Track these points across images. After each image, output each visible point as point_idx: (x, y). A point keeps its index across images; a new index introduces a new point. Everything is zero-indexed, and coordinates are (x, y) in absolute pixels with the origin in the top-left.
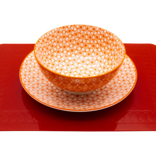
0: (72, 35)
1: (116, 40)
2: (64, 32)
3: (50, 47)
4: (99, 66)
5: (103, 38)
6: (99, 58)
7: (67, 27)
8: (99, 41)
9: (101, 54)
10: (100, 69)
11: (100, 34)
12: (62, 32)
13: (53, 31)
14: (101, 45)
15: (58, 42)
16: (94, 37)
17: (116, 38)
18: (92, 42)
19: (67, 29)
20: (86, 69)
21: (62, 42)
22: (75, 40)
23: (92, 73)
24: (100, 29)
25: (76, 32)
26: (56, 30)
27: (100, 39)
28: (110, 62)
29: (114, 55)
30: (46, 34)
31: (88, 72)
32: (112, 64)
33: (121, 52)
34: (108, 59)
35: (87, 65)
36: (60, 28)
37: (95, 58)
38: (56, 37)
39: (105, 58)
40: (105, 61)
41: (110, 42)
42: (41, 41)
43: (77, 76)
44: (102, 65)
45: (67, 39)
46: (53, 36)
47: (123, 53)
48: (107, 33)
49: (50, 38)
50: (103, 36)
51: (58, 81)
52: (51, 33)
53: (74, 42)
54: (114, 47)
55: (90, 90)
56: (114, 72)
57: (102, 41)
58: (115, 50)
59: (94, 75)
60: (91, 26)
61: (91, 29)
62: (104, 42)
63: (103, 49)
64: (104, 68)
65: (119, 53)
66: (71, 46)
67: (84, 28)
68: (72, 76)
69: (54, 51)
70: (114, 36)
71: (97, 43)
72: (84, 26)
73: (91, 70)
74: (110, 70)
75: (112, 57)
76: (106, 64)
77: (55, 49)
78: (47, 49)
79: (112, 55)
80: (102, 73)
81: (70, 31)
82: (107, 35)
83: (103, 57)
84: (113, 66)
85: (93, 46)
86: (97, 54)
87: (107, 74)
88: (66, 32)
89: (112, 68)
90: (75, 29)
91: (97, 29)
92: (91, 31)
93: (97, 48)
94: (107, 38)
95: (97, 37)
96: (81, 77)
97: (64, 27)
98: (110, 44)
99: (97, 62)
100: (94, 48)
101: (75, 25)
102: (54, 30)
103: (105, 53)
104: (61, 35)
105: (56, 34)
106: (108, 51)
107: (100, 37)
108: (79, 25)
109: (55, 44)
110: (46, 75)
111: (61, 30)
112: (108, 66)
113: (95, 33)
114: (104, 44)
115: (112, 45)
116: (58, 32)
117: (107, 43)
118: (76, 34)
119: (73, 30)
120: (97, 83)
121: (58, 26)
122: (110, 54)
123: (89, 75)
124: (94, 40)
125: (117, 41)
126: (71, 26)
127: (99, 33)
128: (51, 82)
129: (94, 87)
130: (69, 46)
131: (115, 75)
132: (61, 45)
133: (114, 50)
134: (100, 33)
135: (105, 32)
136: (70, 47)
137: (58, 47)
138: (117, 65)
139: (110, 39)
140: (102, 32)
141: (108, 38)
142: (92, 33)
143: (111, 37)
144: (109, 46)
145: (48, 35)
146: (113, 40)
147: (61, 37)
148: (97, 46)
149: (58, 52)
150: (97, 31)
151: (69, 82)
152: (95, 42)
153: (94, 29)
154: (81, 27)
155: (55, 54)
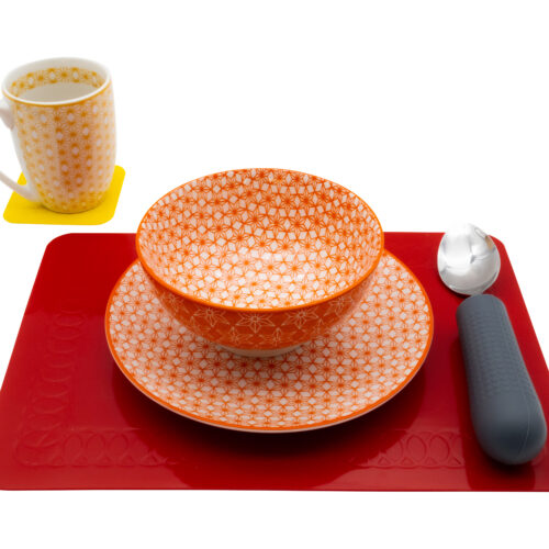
0: (240, 197)
1: (356, 208)
2: (217, 189)
3: (179, 231)
4: (312, 277)
5: (321, 202)
6: (313, 256)
7: (225, 175)
8: (312, 211)
9: (319, 244)
10: (316, 285)
11: (315, 192)
12: (211, 189)
13: (188, 188)
14: (317, 222)
15: (202, 216)
16: (297, 201)
17: (356, 202)
18: (292, 213)
19: (224, 182)
20: (279, 287)
21: (212, 216)
22: (246, 209)
23: (296, 296)
24: (314, 178)
25: (250, 189)
26: (194, 185)
27: (315, 206)
28: (343, 266)
29: (354, 247)
30: (169, 194)
31: (284, 296)
32: (347, 273)
33: (373, 239)
34: (338, 259)
35: (282, 275)
36: (207, 177)
37: (302, 258)
38: (196, 202)
39: (329, 256)
40: (329, 263)
41: (342, 211)
42: (155, 215)
43: (254, 307)
44: (323, 274)
45: (226, 208)
46: (187, 201)
47: (376, 240)
48: (332, 188)
49: (180, 205)
50: (323, 197)
51: (201, 322)
52: (181, 193)
53: (245, 216)
54: (352, 227)
55: (291, 344)
56: (354, 293)
57: (320, 209)
58: (356, 234)
59: (301, 303)
60: (289, 172)
61: (289, 179)
62: (325, 212)
63: (323, 232)
64: (327, 282)
65: (367, 242)
66: (237, 225)
67: (271, 178)
68: (241, 305)
69: (192, 242)
70: (351, 195)
71: (307, 217)
72: (271, 171)
73: (292, 288)
74: (343, 286)
75: (347, 253)
76: (334, 271)
77: (194, 235)
78: (172, 234)
79: (347, 247)
80: (321, 296)
81: (232, 186)
82: (332, 194)
83: (324, 254)
84: (351, 278)
85: (297, 225)
86: (308, 246)
87: (336, 298)
88: (223, 188)
89: (347, 283)
90: (247, 181)
91: (306, 179)
92: (288, 186)
93: (308, 231)
94: (332, 201)
95: (306, 201)
96: (266, 307)
97: (215, 176)
98: (342, 218)
99: (307, 267)
100: (297, 231)
101: (245, 171)
102: (190, 184)
103: (328, 242)
104: (209, 196)
105: (194, 195)
106: (337, 238)
107: (315, 199)
108: (257, 170)
109: (193, 222)
110: (168, 305)
111: (209, 183)
112: (338, 277)
113: (301, 190)
114: (326, 219)
115: (347, 219)
116: (202, 189)
117: (334, 216)
118: (249, 194)
119: (241, 184)
120: (311, 324)
121: (201, 175)
122: (342, 246)
123: (288, 303)
124: (297, 209)
125: (361, 208)
126: (236, 172)
127: (310, 189)
128: (184, 324)
129: (300, 333)
130: (231, 227)
131: (356, 300)
132: (210, 223)
133: (352, 234)
134: (314, 188)
135: (327, 185)
136: (233, 229)
137: (202, 229)
138: (362, 273)
139: (341, 205)
140: (319, 187)
141: (336, 203)
142: (293, 190)
143: (344, 199)
144: (339, 224)
145: (174, 197)
146: (349, 207)
147: (208, 203)
148: (308, 224)
149: (203, 242)
150: (305, 185)
151: (233, 324)
152: (302, 212)
153: (297, 178)
154: (262, 174)
155: (194, 248)
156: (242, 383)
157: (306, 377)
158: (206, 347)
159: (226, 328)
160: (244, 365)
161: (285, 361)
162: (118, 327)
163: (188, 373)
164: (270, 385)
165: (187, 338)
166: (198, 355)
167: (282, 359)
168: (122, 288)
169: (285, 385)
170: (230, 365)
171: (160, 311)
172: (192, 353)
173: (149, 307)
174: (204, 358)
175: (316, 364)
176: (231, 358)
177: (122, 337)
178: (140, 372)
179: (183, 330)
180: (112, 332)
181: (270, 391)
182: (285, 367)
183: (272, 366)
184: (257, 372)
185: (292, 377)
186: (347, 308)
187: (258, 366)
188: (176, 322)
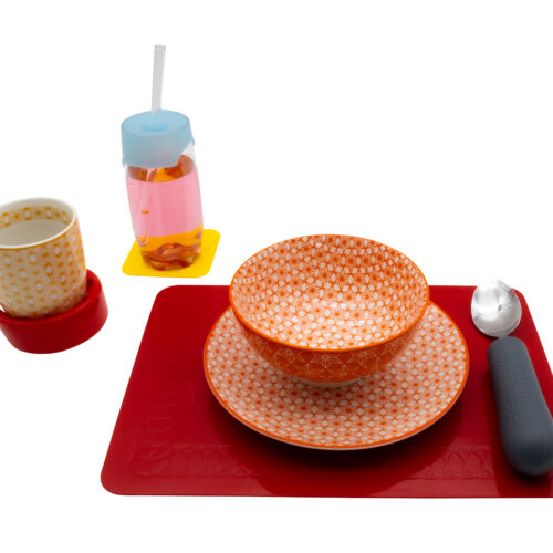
0: (313, 258)
1: (406, 267)
2: (294, 251)
3: (264, 285)
4: (370, 322)
5: (378, 262)
6: (371, 305)
7: (301, 239)
8: (370, 269)
9: (376, 296)
10: (374, 329)
11: (373, 254)
12: (289, 251)
13: (271, 250)
14: (375, 278)
15: (282, 273)
16: (359, 261)
17: (406, 262)
18: (355, 270)
19: (300, 245)
20: (344, 331)
21: (290, 273)
22: (317, 267)
23: (358, 338)
24: (373, 243)
25: (321, 251)
26: (276, 247)
27: (373, 265)
28: (396, 314)
29: (405, 298)
30: (256, 255)
31: (348, 337)
32: (399, 319)
33: (420, 292)
34: (392, 308)
35: (346, 321)
36: (286, 242)
37: (362, 307)
38: (278, 262)
39: (384, 306)
40: (384, 311)
41: (395, 270)
42: (244, 272)
43: (324, 347)
44: (379, 320)
45: (301, 266)
46: (271, 260)
47: (423, 294)
48: (387, 250)
49: (265, 264)
50: (380, 258)
51: (282, 360)
52: (265, 254)
53: (316, 273)
54: (403, 282)
55: (355, 377)
56: (406, 336)
57: (377, 268)
58: (406, 288)
59: (362, 345)
60: (352, 238)
61: (352, 243)
62: (381, 270)
63: (379, 286)
64: (383, 327)
65: (416, 295)
66: (310, 280)
67: (338, 242)
68: (313, 346)
69: (274, 293)
70: (403, 257)
71: (367, 273)
72: (338, 236)
73: (355, 331)
74: (397, 331)
75: (399, 303)
76: (388, 317)
77: (275, 288)
78: (258, 287)
79: (399, 298)
80: (378, 339)
81: (306, 249)
82: (387, 255)
83: (380, 303)
84: (403, 323)
85: (359, 280)
86: (367, 297)
87: (391, 341)
88: (299, 250)
89: (400, 328)
90: (318, 245)
91: (366, 243)
92: (352, 249)
93: (367, 285)
94: (386, 261)
95: (366, 261)
96: (334, 348)
97: (293, 241)
98: (395, 275)
99: (366, 314)
100: (359, 284)
101: (317, 236)
102: (273, 247)
103: (384, 294)
104: (288, 257)
105: (276, 256)
106: (391, 291)
107: (373, 259)
108: (326, 236)
109: (275, 277)
110: (255, 346)
111: (288, 246)
112: (392, 323)
113: (362, 252)
114: (382, 276)
115: (399, 276)
116: (282, 251)
117: (388, 273)
118: (320, 255)
119: (314, 247)
120: (370, 361)
121: (282, 239)
122: (395, 297)
123: (351, 344)
124: (359, 267)
125: (410, 267)
126: (310, 237)
127: (369, 251)
128: (268, 361)
129: (361, 369)
130: (305, 281)
131: (407, 342)
132: (288, 278)
133: (403, 287)
134: (373, 251)
135: (383, 248)
136: (307, 283)
137: (282, 283)
138: (411, 320)
139: (395, 264)
140: (376, 250)
141: (391, 263)
142: (355, 252)
143: (397, 260)
144: (393, 281)
145: (260, 257)
146: (400, 266)
147: (287, 262)
148: (367, 279)
149: (282, 294)
150: (365, 248)
151: (308, 362)
152: (363, 270)
153: (359, 242)
154: (330, 239)
155: (276, 299)
156: (315, 409)
157: (366, 404)
158: (285, 379)
159: (302, 364)
160: (316, 394)
161: (349, 391)
162: (214, 363)
163: (270, 401)
164: (337, 410)
165: (270, 372)
166: (278, 386)
167: (346, 389)
168: (217, 331)
169: (349, 411)
170: (305, 394)
171: (248, 349)
172: (273, 384)
173: (238, 346)
174: (284, 388)
175: (374, 394)
176: (305, 389)
177: (217, 370)
178: (231, 399)
179: (266, 365)
180: (209, 366)
181: (337, 416)
182: (349, 396)
183: (338, 395)
184: (327, 400)
185: (355, 404)
186: (400, 348)
187: (327, 395)
188: (261, 359)
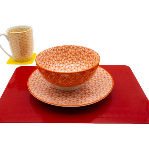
0: (63, 53)
2: (58, 50)
3: (48, 60)
5: (84, 53)
6: (82, 67)
7: (60, 47)
8: (82, 56)
9: (83, 64)
11: (83, 51)
12: (56, 50)
13: (50, 49)
15: (54, 57)
16: (78, 54)
18: (77, 57)
19: (59, 48)
21: (56, 57)
22: (65, 56)
24: (82, 47)
25: (66, 50)
26: (52, 49)
27: (82, 54)
30: (45, 50)
34: (88, 67)
36: (55, 47)
37: (79, 68)
38: (52, 53)
39: (86, 66)
41: (89, 55)
42: (41, 55)
45: (60, 55)
46: (50, 52)
48: (87, 49)
49: (48, 53)
50: (85, 52)
52: (48, 50)
53: (65, 58)
54: (92, 58)
60: (76, 46)
61: (76, 48)
62: (85, 56)
63: (84, 61)
66: (63, 60)
67: (71, 47)
69: (51, 63)
70: (92, 50)
71: (81, 57)
72: (71, 46)
75: (91, 65)
77: (52, 62)
78: (46, 60)
81: (61, 50)
82: (87, 51)
85: (78, 60)
88: (59, 50)
90: (65, 49)
91: (80, 48)
92: (76, 49)
93: (81, 61)
95: (80, 53)
97: (57, 47)
99: (80, 70)
100: (78, 61)
101: (65, 46)
102: (51, 48)
103: (86, 63)
104: (56, 52)
105: (52, 51)
106: (88, 62)
107: (83, 53)
108: (68, 46)
109: (51, 58)
111: (56, 49)
113: (79, 50)
114: (85, 57)
116: (54, 50)
117: (87, 56)
118: (66, 52)
119: (64, 49)
121: (54, 46)
122: (89, 64)
124: (78, 55)
125: (94, 53)
126: (62, 46)
127: (81, 50)
129: (77, 80)
130: (61, 60)
132: (56, 59)
133: (92, 60)
134: (82, 50)
135: (85, 48)
136: (62, 61)
137: (54, 60)
139: (89, 53)
140: (83, 49)
141: (88, 53)
142: (77, 51)
143: (90, 51)
144: (89, 58)
145: (47, 51)
147: (55, 54)
148: (81, 59)
149: (54, 64)
150: (80, 49)
151: (59, 77)
152: (79, 56)
153: (78, 47)
154: (69, 47)
155: (52, 65)
156: (63, 97)
157: (80, 95)
159: (57, 78)
160: (63, 92)
162: (31, 83)
164: (70, 97)
166: (51, 90)
167: (73, 91)
168: (33, 75)
169: (74, 97)
170: (60, 92)
173: (38, 75)
174: (53, 91)
175: (82, 92)
176: (60, 91)
177: (32, 85)
178: (35, 93)
180: (29, 84)
181: (70, 98)
182: (74, 93)
183: (71, 93)
184: (67, 94)
185: (76, 95)
187: (67, 93)
